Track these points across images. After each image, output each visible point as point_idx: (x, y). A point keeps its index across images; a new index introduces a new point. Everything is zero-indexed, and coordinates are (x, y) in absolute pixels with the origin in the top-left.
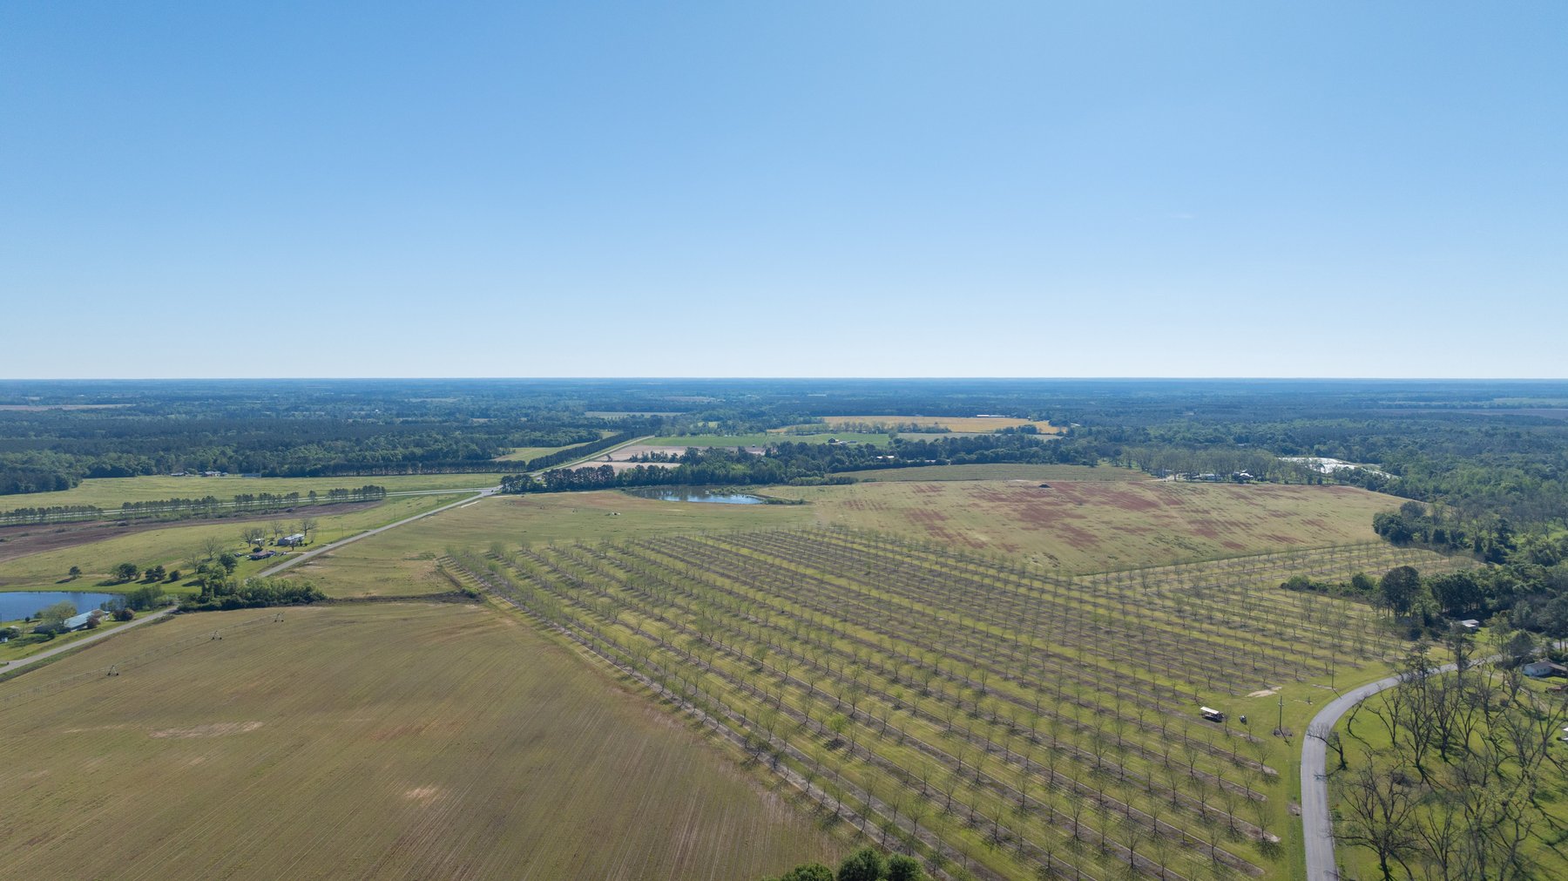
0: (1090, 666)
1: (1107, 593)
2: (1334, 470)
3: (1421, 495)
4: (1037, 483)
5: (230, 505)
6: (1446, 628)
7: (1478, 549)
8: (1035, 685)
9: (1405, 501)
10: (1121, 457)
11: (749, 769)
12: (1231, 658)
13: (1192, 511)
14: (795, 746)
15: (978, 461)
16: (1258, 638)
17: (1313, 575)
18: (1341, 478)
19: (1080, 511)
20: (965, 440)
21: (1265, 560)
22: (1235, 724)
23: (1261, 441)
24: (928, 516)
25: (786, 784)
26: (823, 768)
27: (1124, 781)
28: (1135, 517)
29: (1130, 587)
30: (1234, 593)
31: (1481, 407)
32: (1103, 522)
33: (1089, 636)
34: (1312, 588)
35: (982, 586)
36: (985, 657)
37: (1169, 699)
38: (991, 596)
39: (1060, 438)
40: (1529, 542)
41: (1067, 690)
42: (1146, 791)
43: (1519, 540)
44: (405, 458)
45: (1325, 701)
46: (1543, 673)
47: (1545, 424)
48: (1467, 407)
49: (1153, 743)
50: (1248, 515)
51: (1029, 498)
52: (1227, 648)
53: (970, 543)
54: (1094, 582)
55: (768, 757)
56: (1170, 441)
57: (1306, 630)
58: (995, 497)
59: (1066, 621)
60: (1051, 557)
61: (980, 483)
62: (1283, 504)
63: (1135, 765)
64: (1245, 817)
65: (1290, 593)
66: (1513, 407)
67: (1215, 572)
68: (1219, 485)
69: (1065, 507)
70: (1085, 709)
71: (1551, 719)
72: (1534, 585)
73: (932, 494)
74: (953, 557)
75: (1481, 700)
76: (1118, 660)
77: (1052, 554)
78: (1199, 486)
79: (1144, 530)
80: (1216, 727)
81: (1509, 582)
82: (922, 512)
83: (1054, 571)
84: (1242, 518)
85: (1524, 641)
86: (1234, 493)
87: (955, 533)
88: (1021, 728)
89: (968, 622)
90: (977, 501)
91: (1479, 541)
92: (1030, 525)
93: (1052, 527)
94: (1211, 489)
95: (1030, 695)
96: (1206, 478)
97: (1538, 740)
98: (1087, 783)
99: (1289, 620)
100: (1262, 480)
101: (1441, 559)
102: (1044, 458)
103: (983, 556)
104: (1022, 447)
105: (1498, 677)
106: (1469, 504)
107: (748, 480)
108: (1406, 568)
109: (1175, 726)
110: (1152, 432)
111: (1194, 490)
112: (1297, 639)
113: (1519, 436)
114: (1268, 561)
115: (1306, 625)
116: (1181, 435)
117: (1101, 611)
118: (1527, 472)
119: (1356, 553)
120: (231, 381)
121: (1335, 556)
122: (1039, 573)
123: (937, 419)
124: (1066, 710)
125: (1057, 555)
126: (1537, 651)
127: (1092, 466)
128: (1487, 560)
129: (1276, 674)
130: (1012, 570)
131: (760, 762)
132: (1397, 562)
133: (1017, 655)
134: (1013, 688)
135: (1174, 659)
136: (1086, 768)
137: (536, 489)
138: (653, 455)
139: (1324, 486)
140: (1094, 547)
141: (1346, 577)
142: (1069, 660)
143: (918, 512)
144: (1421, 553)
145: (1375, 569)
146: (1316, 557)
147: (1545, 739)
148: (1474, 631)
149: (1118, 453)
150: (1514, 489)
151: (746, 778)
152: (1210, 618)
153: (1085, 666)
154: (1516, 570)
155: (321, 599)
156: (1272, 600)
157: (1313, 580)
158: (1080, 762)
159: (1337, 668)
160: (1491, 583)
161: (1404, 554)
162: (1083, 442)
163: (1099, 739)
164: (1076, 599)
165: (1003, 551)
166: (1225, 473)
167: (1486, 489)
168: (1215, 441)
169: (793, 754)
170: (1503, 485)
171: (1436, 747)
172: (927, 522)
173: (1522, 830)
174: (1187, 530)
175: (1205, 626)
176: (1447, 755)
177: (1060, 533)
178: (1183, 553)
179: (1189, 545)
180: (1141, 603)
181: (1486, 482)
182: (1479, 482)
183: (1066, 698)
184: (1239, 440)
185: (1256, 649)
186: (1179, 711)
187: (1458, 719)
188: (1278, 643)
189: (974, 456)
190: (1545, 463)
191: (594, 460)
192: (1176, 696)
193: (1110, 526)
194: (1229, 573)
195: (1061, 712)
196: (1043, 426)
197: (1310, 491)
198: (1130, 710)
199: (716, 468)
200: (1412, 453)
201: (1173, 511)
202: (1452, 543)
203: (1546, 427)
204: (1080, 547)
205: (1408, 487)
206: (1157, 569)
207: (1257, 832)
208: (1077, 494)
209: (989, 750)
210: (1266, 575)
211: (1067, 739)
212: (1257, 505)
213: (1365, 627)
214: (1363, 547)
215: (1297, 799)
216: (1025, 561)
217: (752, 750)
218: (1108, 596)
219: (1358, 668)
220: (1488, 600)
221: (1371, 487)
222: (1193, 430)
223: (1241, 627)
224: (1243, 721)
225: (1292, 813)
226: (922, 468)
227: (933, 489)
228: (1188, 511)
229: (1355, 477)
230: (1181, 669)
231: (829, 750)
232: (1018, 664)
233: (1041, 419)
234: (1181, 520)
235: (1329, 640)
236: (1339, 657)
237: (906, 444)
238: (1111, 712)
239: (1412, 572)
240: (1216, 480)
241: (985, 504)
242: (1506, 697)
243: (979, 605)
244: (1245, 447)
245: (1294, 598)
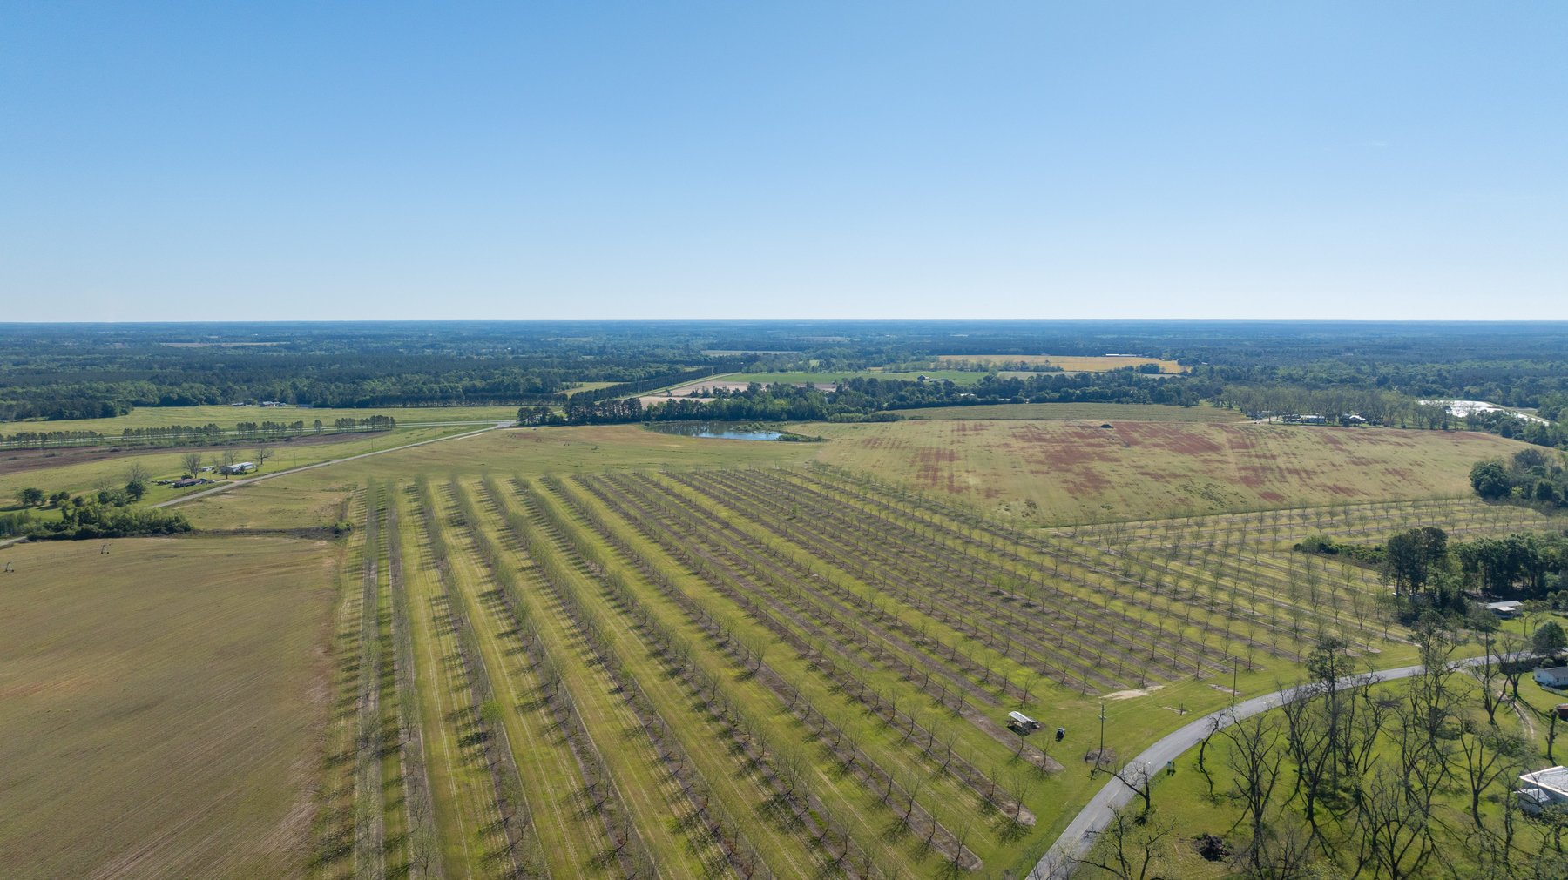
4: (1099, 423)
10: (1222, 397)
15: (1061, 400)
18: (1473, 422)
78: (1300, 429)
96: (1308, 421)
100: (1376, 424)
102: (1138, 398)
111: (1294, 433)
127: (1189, 406)
137: (556, 422)
139: (1449, 431)
149: (1219, 392)
166: (1334, 416)
189: (1057, 395)
196: (1169, 365)
221: (1506, 434)
229: (1490, 421)
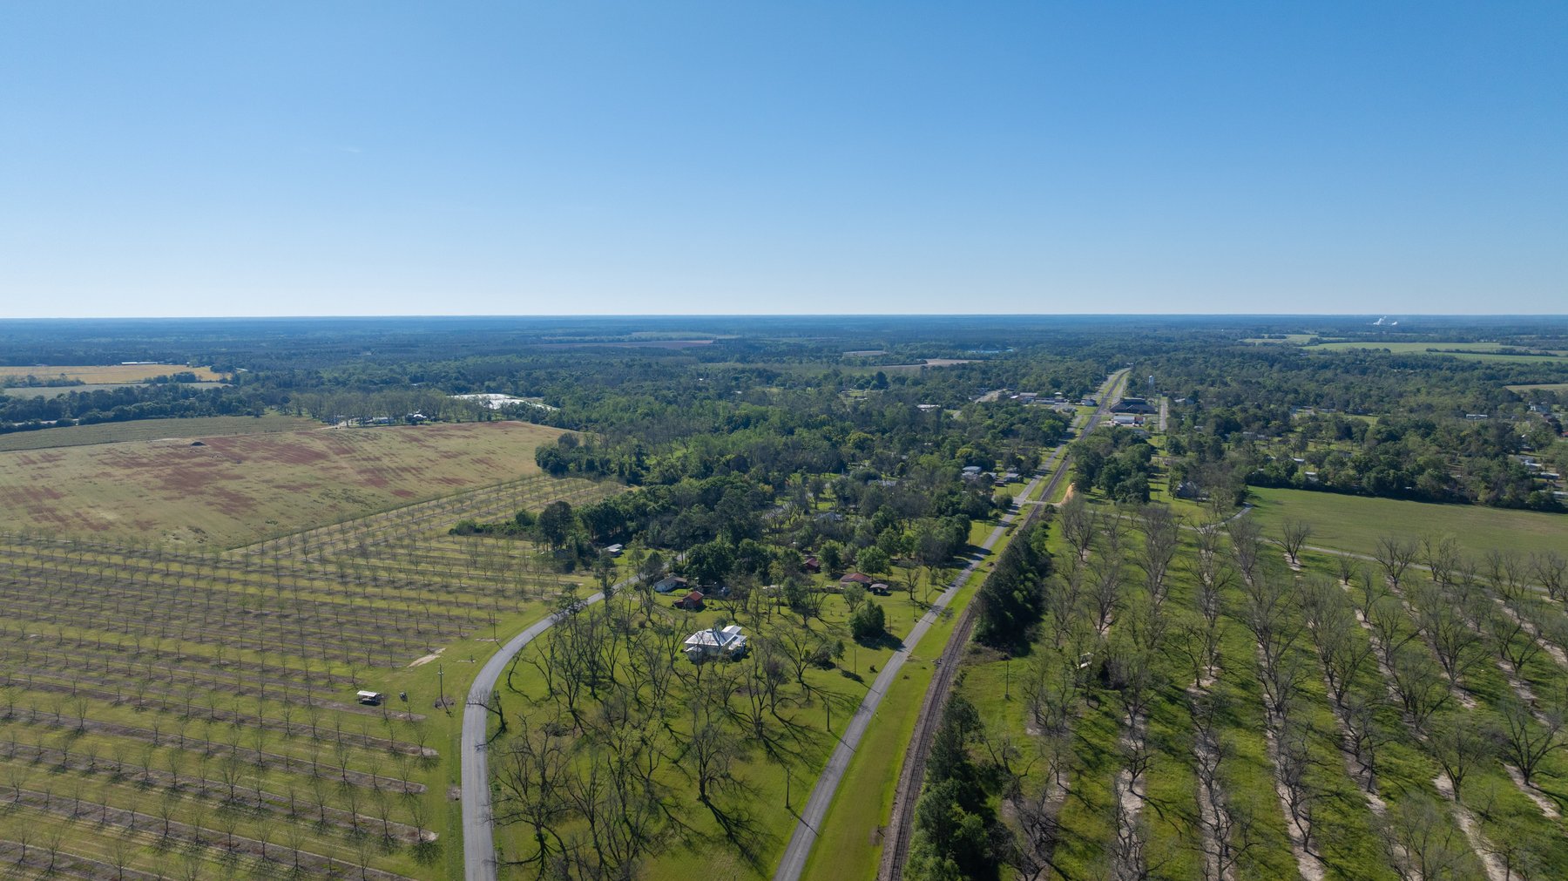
0: (232, 663)
1: (262, 567)
2: (502, 405)
3: (576, 425)
4: (190, 441)
6: (596, 556)
7: (621, 473)
8: (157, 704)
9: (563, 432)
10: (290, 404)
12: (393, 623)
13: (364, 459)
15: (117, 418)
16: (425, 595)
17: (481, 516)
18: (509, 412)
19: (238, 470)
20: (100, 394)
21: (435, 506)
22: (394, 706)
23: (435, 379)
24: (36, 495)
27: (263, 811)
28: (300, 472)
29: (290, 555)
30: (402, 547)
31: (623, 341)
32: (263, 481)
33: (234, 625)
34: (478, 531)
35: (101, 579)
36: (91, 678)
37: (323, 688)
38: (112, 591)
39: (221, 386)
40: (659, 464)
41: (198, 703)
42: (288, 816)
43: (651, 461)
45: (488, 656)
46: (670, 587)
47: (668, 355)
48: (612, 341)
49: (300, 749)
50: (419, 459)
51: (177, 460)
52: (391, 612)
53: (91, 525)
54: (247, 556)
56: (344, 384)
57: (469, 578)
58: (133, 462)
59: (208, 609)
60: (197, 531)
61: (115, 446)
62: (455, 444)
63: (276, 783)
64: (400, 820)
65: (458, 538)
66: (646, 340)
67: (383, 526)
68: (392, 428)
69: (220, 467)
70: (220, 723)
71: (677, 633)
72: (663, 505)
73: (45, 465)
74: (64, 546)
75: (622, 627)
76: (267, 650)
77: (199, 526)
78: (371, 431)
79: (310, 486)
80: (374, 711)
81: (644, 504)
82: (26, 490)
83: (199, 548)
84: (413, 462)
85: (655, 560)
86: (407, 436)
87: (70, 514)
88: (130, 770)
89: (71, 633)
90: (108, 469)
91: (621, 466)
92: (176, 493)
93: (202, 493)
94: (384, 433)
95: (147, 720)
96: (380, 422)
97: (666, 657)
98: (212, 824)
99: (455, 570)
100: (435, 420)
101: (593, 486)
102: (202, 410)
103: (107, 540)
104: (175, 399)
105: (636, 600)
106: (614, 431)
108: (560, 503)
109: (326, 721)
110: (326, 375)
111: (367, 436)
112: (462, 590)
113: (650, 366)
114: (438, 506)
115: (472, 572)
116: (356, 377)
117: (252, 590)
118: (656, 399)
119: (520, 488)
121: (501, 494)
122: (180, 552)
123: (66, 369)
124: (195, 729)
125: (204, 527)
126: (666, 566)
127: (257, 416)
128: (629, 483)
129: (440, 634)
130: (145, 553)
132: (555, 493)
133: (138, 666)
134: (127, 716)
135: (332, 637)
136: (212, 805)
139: (493, 422)
140: (250, 512)
141: (508, 515)
142: (206, 660)
143: (21, 490)
144: (575, 481)
145: (537, 503)
146: (483, 497)
147: (672, 656)
148: (617, 555)
149: (286, 400)
150: (647, 415)
152: (375, 579)
153: (226, 665)
154: (649, 492)
156: (440, 549)
157: (480, 521)
158: (206, 798)
159: (497, 616)
160: (629, 507)
161: (562, 484)
162: (249, 389)
163: (234, 760)
164: (223, 579)
165: (136, 532)
166: (399, 416)
167: (626, 416)
168: (389, 382)
170: (639, 411)
171: (587, 684)
172: (34, 503)
173: (655, 755)
174: (355, 482)
175: (370, 590)
176: (596, 691)
177: (212, 499)
178: (352, 508)
179: (357, 498)
180: (300, 573)
181: (625, 409)
182: (622, 410)
183: (197, 714)
184: (414, 379)
185: (421, 608)
186: (333, 701)
187: (604, 653)
188: (444, 597)
189: (111, 414)
190: (669, 389)
192: (331, 682)
193: (271, 485)
194: (397, 525)
195: (187, 735)
196: (204, 372)
197: (481, 428)
198: (274, 712)
200: (569, 386)
201: (343, 462)
202: (600, 469)
203: (669, 358)
204: (234, 514)
205: (565, 419)
206: (321, 530)
207: (413, 834)
208: (236, 450)
209: (77, 815)
210: (436, 522)
211: (191, 770)
212: (428, 447)
213: (526, 565)
214: (525, 482)
215: (456, 781)
216: (163, 540)
218: (262, 570)
219: (520, 612)
220: (629, 523)
221: (535, 421)
222: (369, 371)
223: (407, 585)
224: (404, 698)
225: (452, 799)
226: (37, 432)
227: (48, 458)
228: (358, 460)
229: (521, 412)
230: (340, 648)
232: (137, 679)
233: (201, 364)
234: (351, 471)
235: (491, 585)
236: (502, 602)
237: (14, 402)
238: (252, 719)
239: (565, 506)
240: (390, 423)
241: (119, 472)
242: (642, 617)
243: (94, 607)
244: (420, 387)
245: (460, 543)
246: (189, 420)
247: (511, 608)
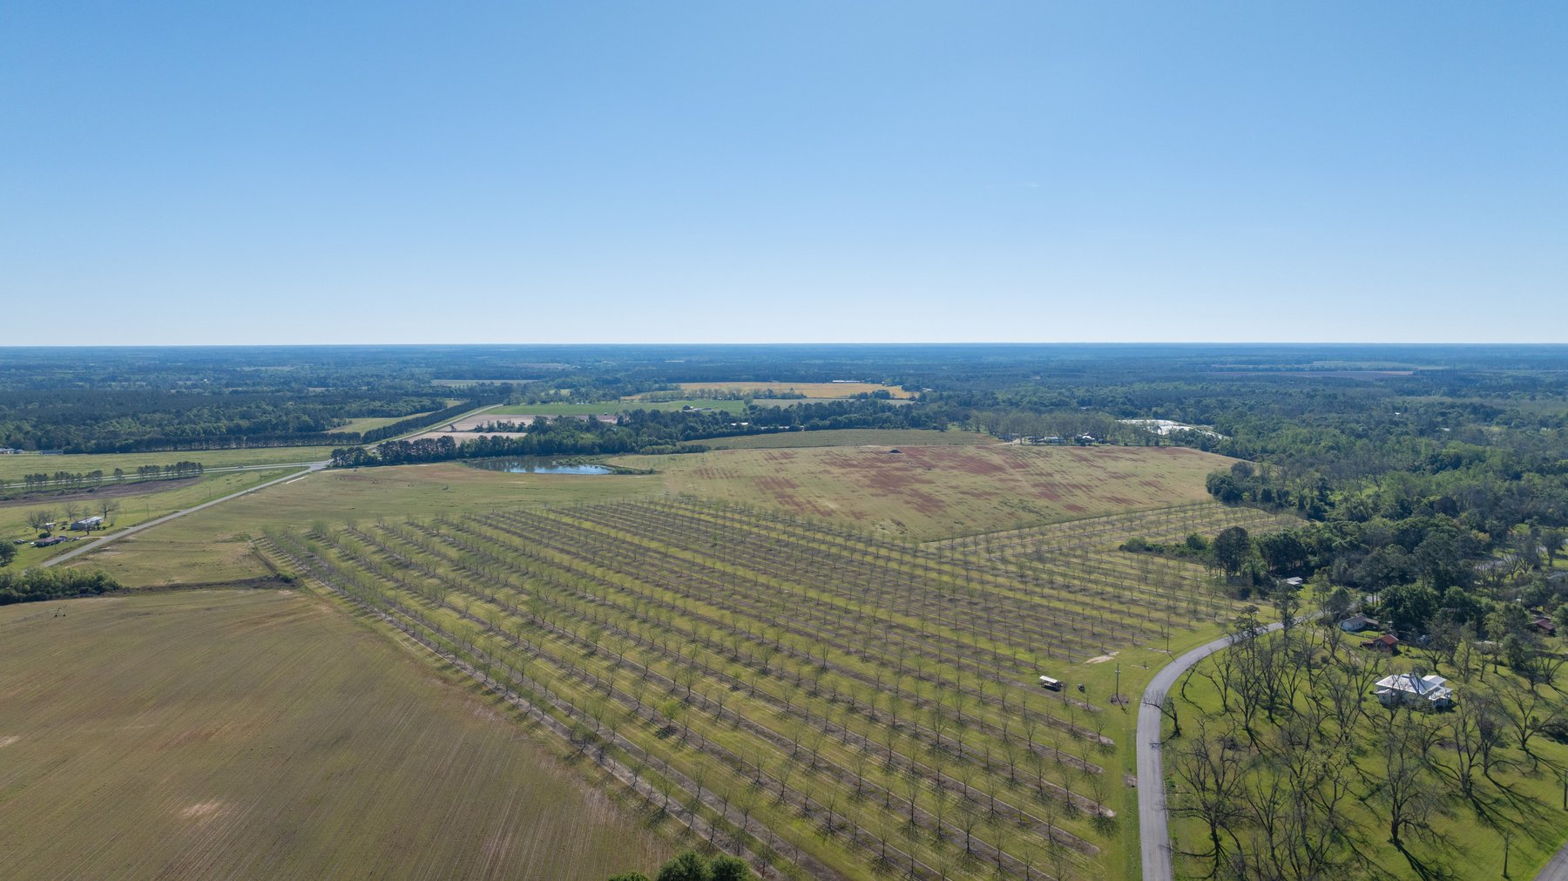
0: (933, 636)
1: (952, 559)
2: (1171, 431)
3: (1250, 455)
4: (888, 448)
5: (20, 486)
6: (1273, 586)
7: (1302, 507)
8: (876, 659)
9: (1235, 461)
10: (970, 421)
11: (572, 764)
12: (1070, 623)
13: (1036, 474)
14: (624, 735)
15: (832, 427)
16: (1098, 602)
17: (1150, 536)
18: (1177, 439)
19: (929, 476)
20: (819, 405)
21: (1105, 522)
22: (1073, 693)
23: (1103, 404)
24: (779, 484)
25: (611, 778)
26: (652, 759)
27: (963, 758)
28: (981, 481)
29: (975, 553)
30: (1075, 556)
31: (1303, 370)
32: (950, 487)
33: (933, 605)
34: (1149, 549)
35: (829, 555)
36: (827, 630)
37: (1009, 668)
38: (838, 565)
39: (912, 403)
40: (1346, 500)
41: (909, 663)
42: (984, 768)
43: (1336, 497)
44: (230, 431)
45: (1160, 666)
46: (1356, 628)
47: (1357, 386)
48: (1291, 370)
49: (992, 716)
50: (1089, 478)
51: (879, 464)
52: (1066, 613)
53: (819, 511)
54: (939, 549)
55: (595, 750)
56: (1017, 405)
57: (1143, 593)
58: (846, 463)
59: (911, 589)
60: (899, 524)
61: (832, 449)
62: (1123, 466)
63: (974, 740)
64: (1082, 792)
65: (1128, 554)
66: (1330, 370)
67: (1057, 536)
68: (1063, 448)
69: (913, 472)
70: (926, 683)
71: (1366, 674)
72: (1351, 542)
73: (785, 461)
74: (802, 526)
75: (1304, 659)
76: (960, 629)
77: (900, 520)
78: (1044, 449)
79: (990, 494)
80: (1054, 696)
81: (1329, 539)
82: (772, 478)
83: (902, 538)
84: (1082, 480)
85: (1342, 598)
86: (1076, 455)
87: (804, 501)
88: (861, 706)
89: (812, 594)
90: (828, 468)
91: (1302, 499)
92: (880, 491)
93: (901, 493)
94: (1055, 451)
95: (871, 670)
96: (1051, 442)
97: (1354, 695)
98: (925, 762)
99: (1127, 583)
100: (1103, 442)
101: (1268, 517)
102: (896, 423)
103: (832, 524)
104: (875, 413)
105: (1320, 634)
106: (1293, 463)
107: (597, 450)
108: (1237, 529)
109: (1014, 697)
110: (1000, 396)
111: (1039, 453)
112: (1133, 602)
113: (1335, 397)
114: (1108, 522)
115: (1143, 587)
116: (1027, 399)
117: (945, 578)
118: (1343, 432)
119: (1190, 513)
120: (40, 349)
121: (1171, 516)
122: (886, 540)
123: (793, 385)
124: (907, 684)
125: (904, 521)
126: (1353, 606)
127: (942, 430)
128: (1309, 517)
129: (1114, 639)
130: (860, 538)
131: (585, 755)
132: (1228, 521)
133: (861, 627)
134: (854, 663)
135: (1015, 627)
136: (924, 746)
137: (371, 462)
138: (499, 424)
139: (1162, 447)
140: (940, 513)
141: (1181, 538)
142: (912, 630)
143: (769, 479)
144: (1249, 512)
145: (1208, 529)
146: (1153, 518)
147: (1360, 695)
148: (1298, 588)
149: (967, 417)
150: (1332, 448)
151: (569, 774)
152: (1052, 582)
153: (927, 637)
154: (1335, 528)
155: (114, 589)
156: (1111, 562)
157: (1150, 541)
158: (918, 739)
159: (1172, 631)
160: (1313, 541)
161: (1235, 513)
162: (934, 407)
163: (939, 714)
164: (921, 566)
165: (851, 519)
166: (1068, 436)
167: (1307, 448)
168: (1059, 405)
169: (620, 745)
170: (1323, 444)
171: (1264, 708)
172: (778, 490)
173: (1340, 788)
174: (1029, 494)
175: (1047, 591)
176: (1273, 715)
177: (909, 499)
178: (1027, 517)
179: (1033, 509)
180: (985, 569)
181: (1307, 441)
182: (1302, 442)
183: (908, 672)
184: (1082, 403)
185: (1094, 613)
186: (1019, 681)
187: (1284, 680)
188: (1116, 606)
189: (827, 422)
190: (1358, 422)
191: (436, 431)
192: (1017, 665)
193: (957, 491)
194: (1070, 536)
195: (901, 687)
196: (896, 391)
197: (1149, 453)
198: (970, 682)
199: (564, 438)
200: (1242, 415)
201: (1018, 475)
202: (1278, 501)
203: (1358, 389)
204: (927, 513)
205: (1238, 447)
206: (1001, 534)
207: (1093, 807)
208: (926, 459)
209: (827, 731)
210: (1106, 537)
211: (906, 715)
212: (1098, 467)
213: (1198, 587)
214: (1196, 507)
215: (1132, 770)
216: (873, 529)
217: (577, 742)
218: (953, 562)
219: (1192, 630)
220: (1310, 557)
221: (1205, 448)
222: (1040, 394)
223: (1081, 590)
224: (1082, 689)
225: (1128, 785)
226: (776, 435)
227: (786, 456)
228: (1032, 475)
229: (1190, 438)
230: (1022, 637)
231: (660, 738)
232: (860, 637)
233: (894, 384)
234: (1025, 484)
235: (1164, 601)
236: (1174, 619)
237: (760, 410)
238: (952, 684)
239: (1241, 532)
240: (1060, 443)
241: (836, 471)
242: (1326, 653)
243: (825, 576)
244: (1087, 410)
245: (1131, 559)
246: (886, 431)
247: (1183, 625)
